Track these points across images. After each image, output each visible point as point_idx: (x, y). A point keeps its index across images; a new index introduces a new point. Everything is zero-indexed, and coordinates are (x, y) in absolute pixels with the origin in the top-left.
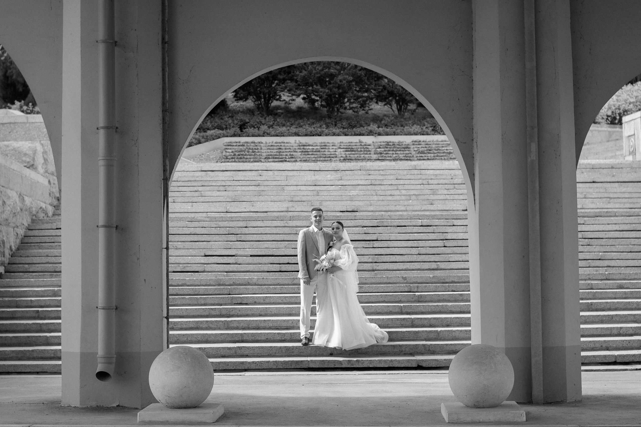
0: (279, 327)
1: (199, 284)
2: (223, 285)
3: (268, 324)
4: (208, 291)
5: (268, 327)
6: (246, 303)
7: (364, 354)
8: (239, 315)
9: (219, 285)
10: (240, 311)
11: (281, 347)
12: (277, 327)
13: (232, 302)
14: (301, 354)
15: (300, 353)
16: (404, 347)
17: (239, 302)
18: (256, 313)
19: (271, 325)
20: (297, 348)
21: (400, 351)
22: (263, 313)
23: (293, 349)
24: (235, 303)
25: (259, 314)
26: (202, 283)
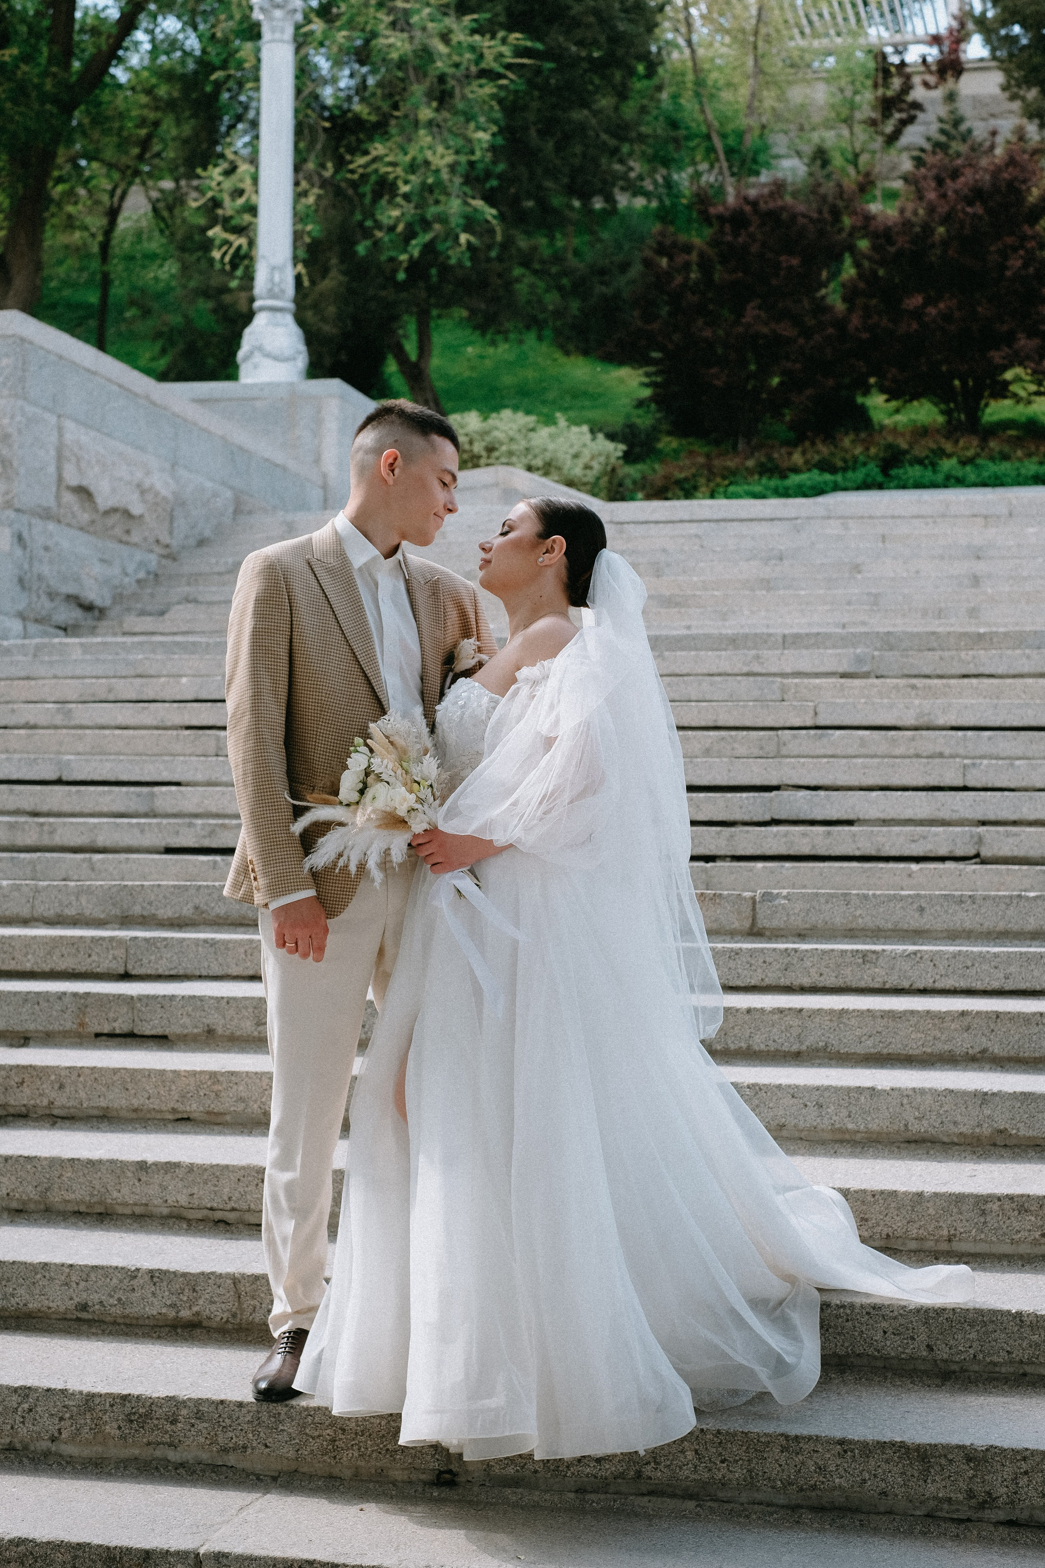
0: (231, 1217)
1: (25, 912)
2: (145, 921)
4: (17, 955)
5: (165, 1211)
8: (56, 1112)
9: (126, 921)
10: (62, 1086)
11: (91, 1396)
12: (218, 1215)
13: (82, 1025)
17: (120, 1026)
19: (183, 1200)
23: (174, 1422)
24: (98, 1029)
25: (174, 1110)
26: (42, 909)
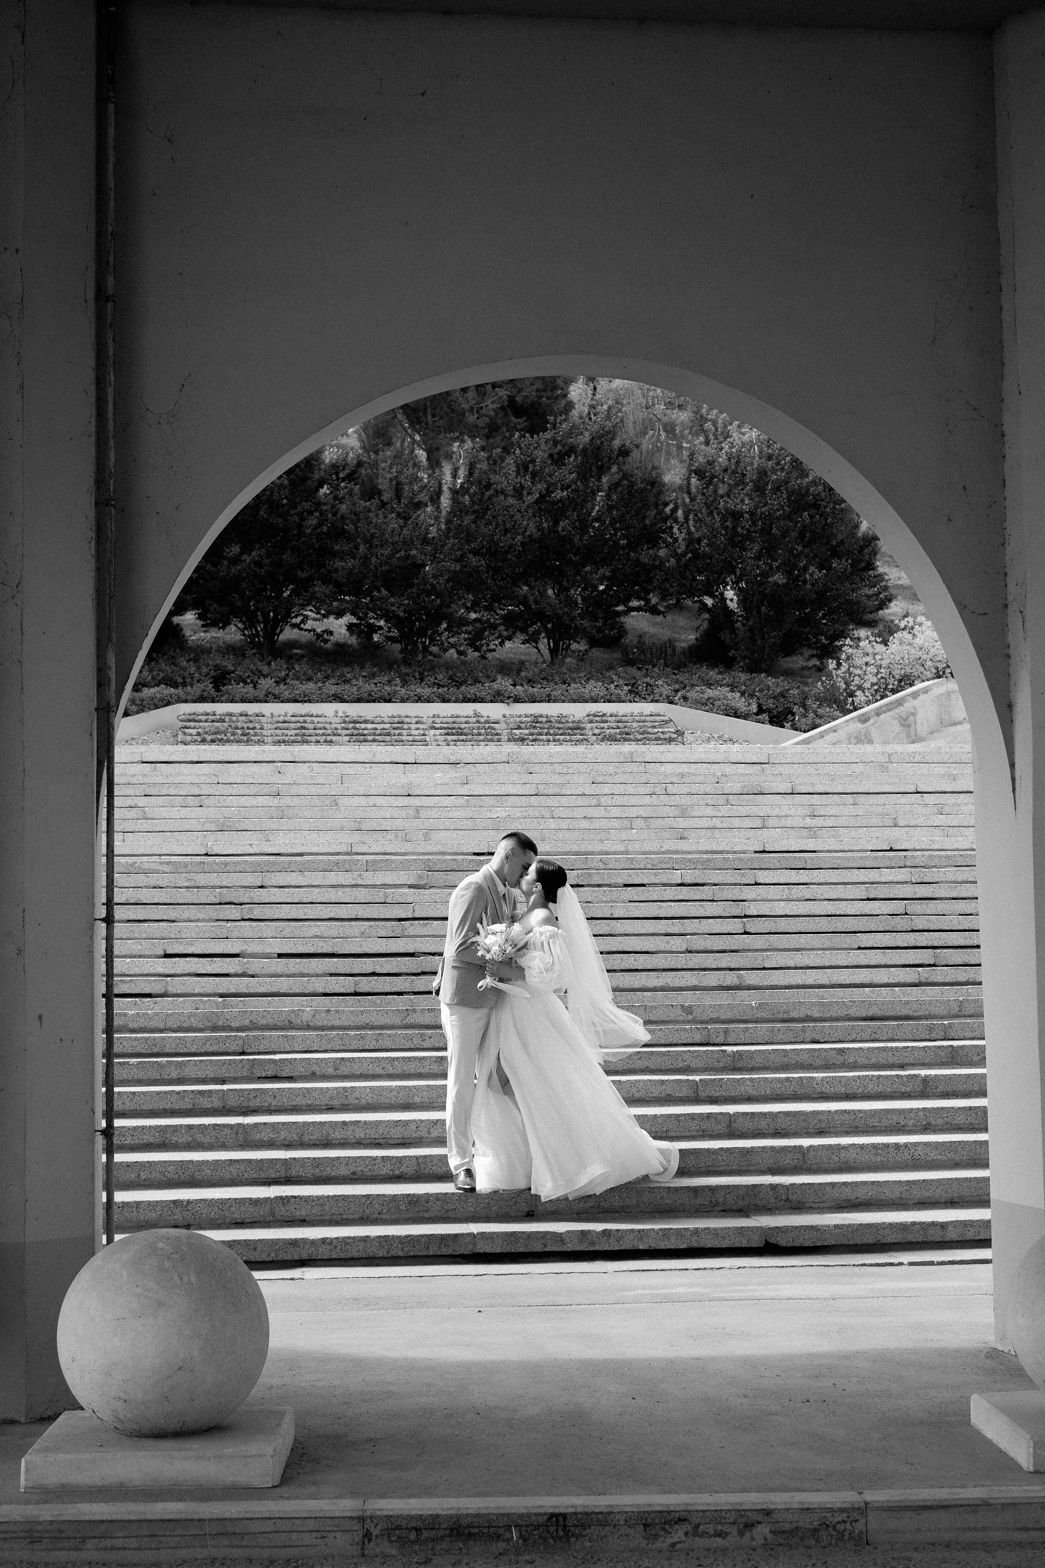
0: (381, 1141)
1: (162, 1026)
2: (224, 1029)
3: (354, 1131)
4: (188, 1045)
5: (354, 1141)
6: (289, 1075)
7: (617, 1212)
8: (272, 1108)
9: (215, 1029)
10: (275, 1097)
11: (395, 1196)
12: (377, 1141)
13: (252, 1073)
14: (450, 1214)
15: (447, 1211)
16: (723, 1193)
17: (270, 1073)
18: (318, 1102)
19: (362, 1136)
20: (438, 1200)
21: (711, 1202)
22: (336, 1103)
23: (428, 1202)
24: (259, 1075)
25: (327, 1105)
26: (170, 1024)
